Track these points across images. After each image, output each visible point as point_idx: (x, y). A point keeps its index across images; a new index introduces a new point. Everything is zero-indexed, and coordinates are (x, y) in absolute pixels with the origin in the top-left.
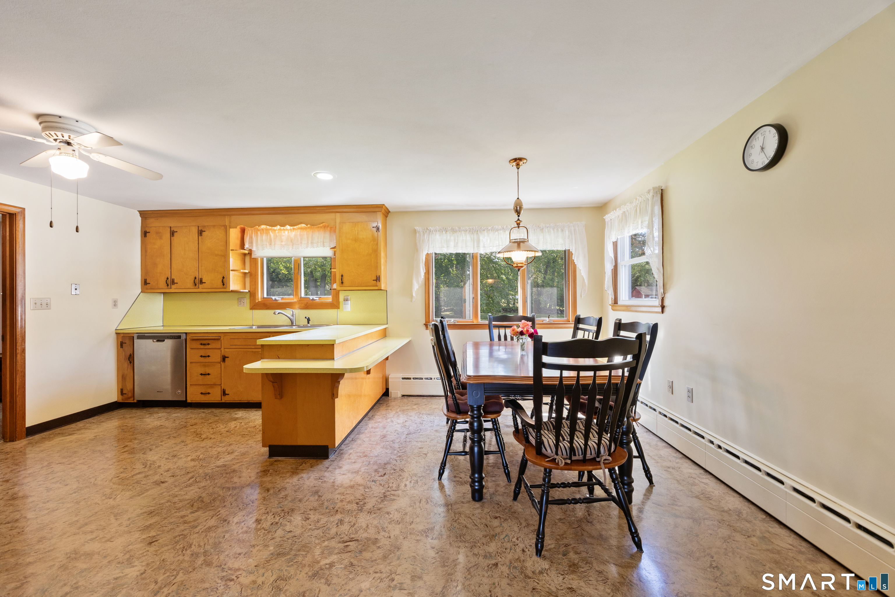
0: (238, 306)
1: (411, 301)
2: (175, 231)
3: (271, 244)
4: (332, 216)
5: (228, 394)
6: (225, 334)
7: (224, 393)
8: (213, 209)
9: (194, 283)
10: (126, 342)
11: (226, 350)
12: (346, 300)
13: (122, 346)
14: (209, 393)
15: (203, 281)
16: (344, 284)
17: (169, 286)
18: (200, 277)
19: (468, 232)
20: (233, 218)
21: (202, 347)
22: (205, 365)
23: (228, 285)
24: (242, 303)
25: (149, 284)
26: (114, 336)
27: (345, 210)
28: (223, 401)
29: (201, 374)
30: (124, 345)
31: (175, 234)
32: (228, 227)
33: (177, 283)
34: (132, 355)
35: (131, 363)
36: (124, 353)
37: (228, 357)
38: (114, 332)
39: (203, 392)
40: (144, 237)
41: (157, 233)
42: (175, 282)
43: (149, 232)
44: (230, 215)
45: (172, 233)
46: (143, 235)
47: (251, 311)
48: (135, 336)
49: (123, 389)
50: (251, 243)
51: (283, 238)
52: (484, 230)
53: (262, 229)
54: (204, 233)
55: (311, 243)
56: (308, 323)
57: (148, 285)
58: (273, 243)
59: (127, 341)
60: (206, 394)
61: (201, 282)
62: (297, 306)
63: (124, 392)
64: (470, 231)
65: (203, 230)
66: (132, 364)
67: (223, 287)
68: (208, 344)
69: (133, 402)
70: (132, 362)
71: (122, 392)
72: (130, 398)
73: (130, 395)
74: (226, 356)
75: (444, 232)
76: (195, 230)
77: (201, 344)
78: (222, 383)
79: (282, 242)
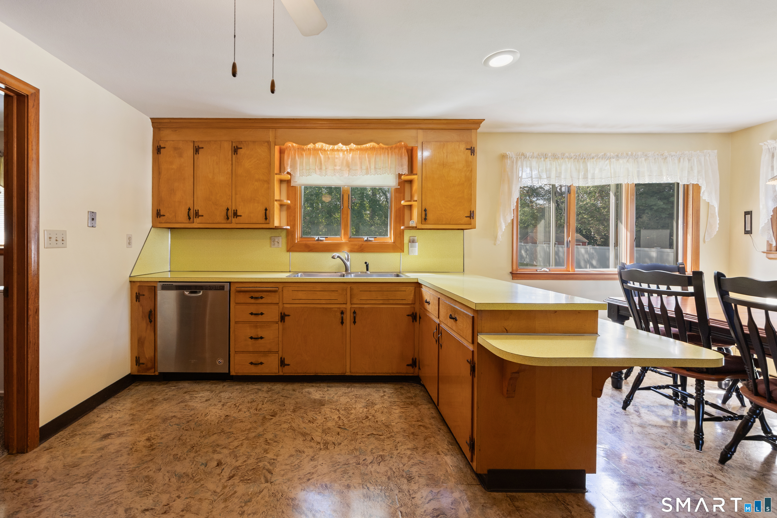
0: (271, 247)
1: (495, 244)
2: (200, 146)
3: (321, 169)
4: (413, 133)
5: (288, 365)
6: (285, 284)
7: (282, 363)
8: (256, 119)
9: (227, 216)
10: (144, 293)
11: (286, 306)
12: (412, 241)
13: (139, 299)
14: (261, 363)
15: (238, 214)
16: (428, 221)
17: (192, 219)
18: (234, 208)
19: (572, 160)
20: (280, 132)
21: (253, 301)
22: (256, 325)
23: (271, 220)
24: (276, 243)
25: (164, 216)
26: (128, 285)
27: (431, 126)
28: (281, 374)
29: (251, 338)
30: (141, 297)
31: (201, 151)
32: (272, 144)
33: (202, 216)
34: (153, 312)
35: (151, 322)
36: (141, 309)
37: (289, 316)
38: (128, 280)
39: (253, 361)
40: (156, 153)
41: (176, 149)
42: (200, 214)
43: (164, 148)
44: (275, 128)
45: (197, 150)
46: (156, 152)
47: (288, 253)
48: (159, 286)
49: (139, 358)
50: (294, 166)
51: (336, 160)
52: (593, 158)
53: (309, 149)
54: (239, 151)
55: (375, 168)
56: (367, 270)
57: (162, 217)
58: (324, 168)
59: (146, 293)
60: (259, 364)
61: (235, 214)
62: (346, 249)
63: (141, 362)
64: (575, 158)
65: (239, 147)
66: (153, 323)
67: (266, 222)
68: (262, 298)
69: (153, 374)
70: (153, 320)
71: (137, 361)
72: (148, 369)
73: (150, 365)
74: (286, 313)
75: (543, 159)
76: (227, 147)
77: (252, 298)
78: (280, 349)
79: (335, 166)
